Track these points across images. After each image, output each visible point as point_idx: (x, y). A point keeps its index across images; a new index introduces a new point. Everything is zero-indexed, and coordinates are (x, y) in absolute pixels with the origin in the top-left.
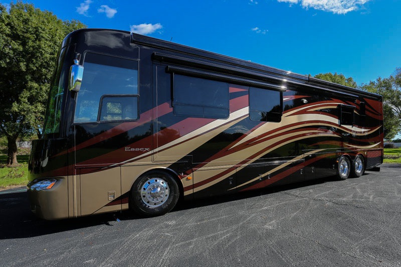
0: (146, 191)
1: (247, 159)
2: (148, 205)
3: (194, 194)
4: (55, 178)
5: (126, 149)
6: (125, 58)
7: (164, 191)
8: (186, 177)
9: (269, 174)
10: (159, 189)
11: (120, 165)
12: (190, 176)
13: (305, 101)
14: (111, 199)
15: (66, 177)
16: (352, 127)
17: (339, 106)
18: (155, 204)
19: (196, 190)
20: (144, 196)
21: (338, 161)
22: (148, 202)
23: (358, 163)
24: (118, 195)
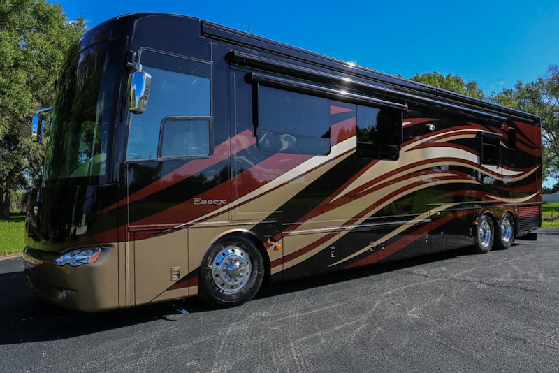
0: (220, 267)
1: (353, 218)
2: (222, 288)
3: (284, 271)
4: (98, 246)
5: (196, 201)
6: (192, 59)
7: (245, 266)
8: (273, 246)
9: (382, 242)
10: (238, 264)
11: (187, 227)
12: (279, 244)
13: (432, 127)
14: (176, 279)
15: (116, 244)
16: (498, 168)
17: (479, 133)
18: (232, 287)
19: (288, 265)
20: (217, 275)
21: (477, 223)
22: (223, 285)
23: (505, 226)
24: (184, 274)
